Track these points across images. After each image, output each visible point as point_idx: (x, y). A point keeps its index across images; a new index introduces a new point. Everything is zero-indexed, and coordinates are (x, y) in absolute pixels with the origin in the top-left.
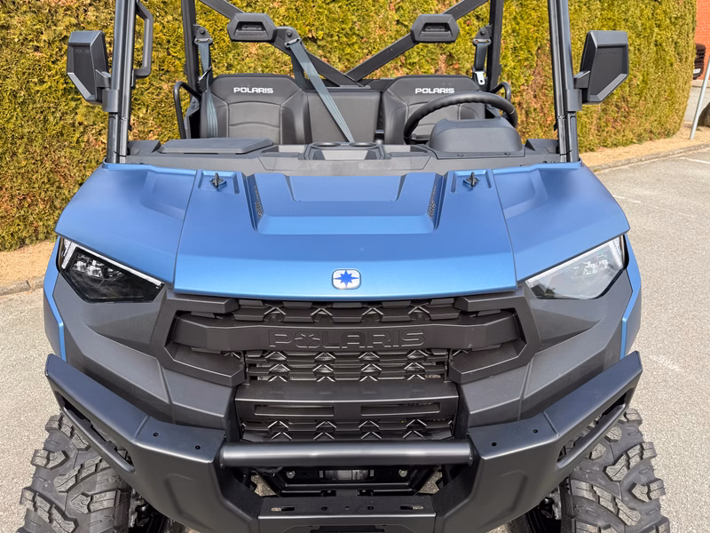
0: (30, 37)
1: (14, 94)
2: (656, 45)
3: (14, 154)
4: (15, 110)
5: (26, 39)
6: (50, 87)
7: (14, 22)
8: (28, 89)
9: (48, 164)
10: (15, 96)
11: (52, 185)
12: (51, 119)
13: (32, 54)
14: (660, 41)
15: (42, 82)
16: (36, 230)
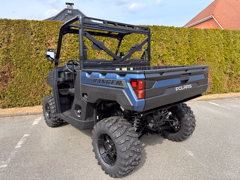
0: (43, 56)
1: (37, 68)
3: (35, 82)
4: (37, 72)
5: (42, 56)
6: (46, 67)
7: (41, 52)
8: (41, 67)
9: (42, 85)
10: (38, 69)
11: (43, 91)
12: (45, 74)
13: (43, 59)
15: (44, 66)
16: (37, 102)
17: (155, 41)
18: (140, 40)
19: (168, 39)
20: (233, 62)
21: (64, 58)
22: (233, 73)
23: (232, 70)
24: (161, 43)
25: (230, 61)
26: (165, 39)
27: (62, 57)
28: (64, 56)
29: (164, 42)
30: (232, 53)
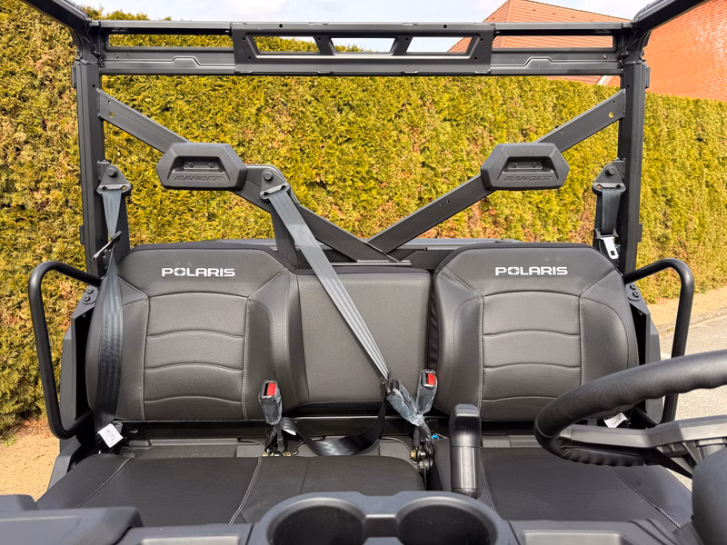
2: (707, 186)
14: (711, 182)
17: (454, 123)
18: (404, 114)
19: (498, 118)
20: (668, 202)
21: (56, 193)
22: (670, 236)
23: (667, 227)
24: (480, 129)
25: (662, 198)
26: (489, 115)
27: (48, 190)
28: (59, 186)
29: (485, 127)
30: (667, 169)
